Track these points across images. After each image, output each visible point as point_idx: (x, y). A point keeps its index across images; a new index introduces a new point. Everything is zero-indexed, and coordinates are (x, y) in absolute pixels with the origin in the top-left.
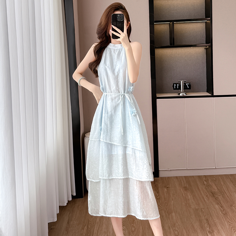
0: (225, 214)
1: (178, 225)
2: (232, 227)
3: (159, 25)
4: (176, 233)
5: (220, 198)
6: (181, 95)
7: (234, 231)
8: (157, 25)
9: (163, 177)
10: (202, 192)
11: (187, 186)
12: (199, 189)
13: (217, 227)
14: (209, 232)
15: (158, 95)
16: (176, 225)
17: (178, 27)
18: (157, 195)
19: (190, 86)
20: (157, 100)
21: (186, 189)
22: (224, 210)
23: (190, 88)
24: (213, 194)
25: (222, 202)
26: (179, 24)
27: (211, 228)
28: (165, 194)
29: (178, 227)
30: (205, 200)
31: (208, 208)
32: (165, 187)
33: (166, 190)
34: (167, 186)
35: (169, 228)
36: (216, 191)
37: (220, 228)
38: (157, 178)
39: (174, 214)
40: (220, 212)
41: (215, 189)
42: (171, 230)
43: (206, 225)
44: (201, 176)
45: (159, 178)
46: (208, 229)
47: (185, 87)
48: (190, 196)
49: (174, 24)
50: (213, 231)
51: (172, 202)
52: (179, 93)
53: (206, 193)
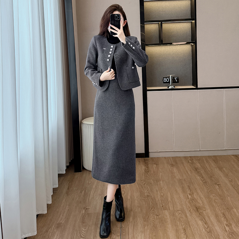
0: (205, 183)
1: (164, 189)
2: (210, 191)
3: (149, 25)
4: (162, 194)
5: (202, 172)
6: (170, 88)
7: (211, 193)
8: (147, 25)
9: (153, 158)
10: (186, 168)
11: (174, 164)
12: (184, 166)
13: (197, 191)
14: (189, 194)
15: (148, 88)
16: (163, 189)
17: (166, 26)
18: (147, 169)
19: (178, 79)
20: (147, 92)
21: (172, 165)
22: (204, 180)
23: (178, 82)
24: (196, 169)
25: (203, 174)
26: (168, 24)
27: (191, 192)
28: (154, 168)
29: (164, 190)
30: (189, 173)
31: (190, 179)
32: (154, 164)
33: (155, 166)
34: (157, 163)
35: (157, 191)
36: (199, 167)
37: (199, 191)
38: (147, 158)
39: (161, 182)
40: (201, 181)
41: (198, 165)
42: (159, 192)
43: (187, 190)
44: (187, 157)
45: (149, 158)
46: (189, 192)
47: (174, 81)
48: (175, 170)
49: (163, 24)
50: (193, 193)
51: (161, 174)
52: (169, 86)
53: (190, 168)
